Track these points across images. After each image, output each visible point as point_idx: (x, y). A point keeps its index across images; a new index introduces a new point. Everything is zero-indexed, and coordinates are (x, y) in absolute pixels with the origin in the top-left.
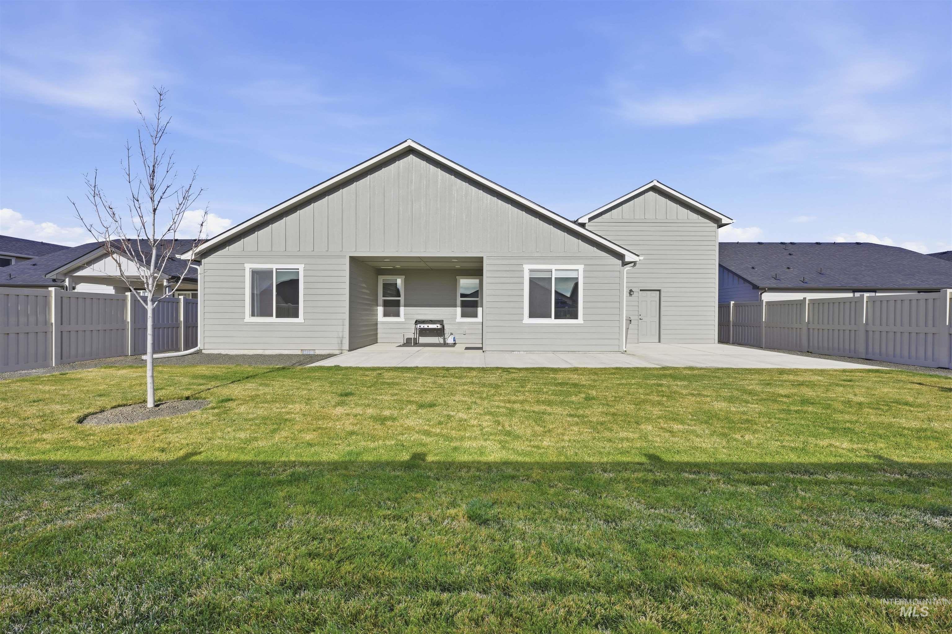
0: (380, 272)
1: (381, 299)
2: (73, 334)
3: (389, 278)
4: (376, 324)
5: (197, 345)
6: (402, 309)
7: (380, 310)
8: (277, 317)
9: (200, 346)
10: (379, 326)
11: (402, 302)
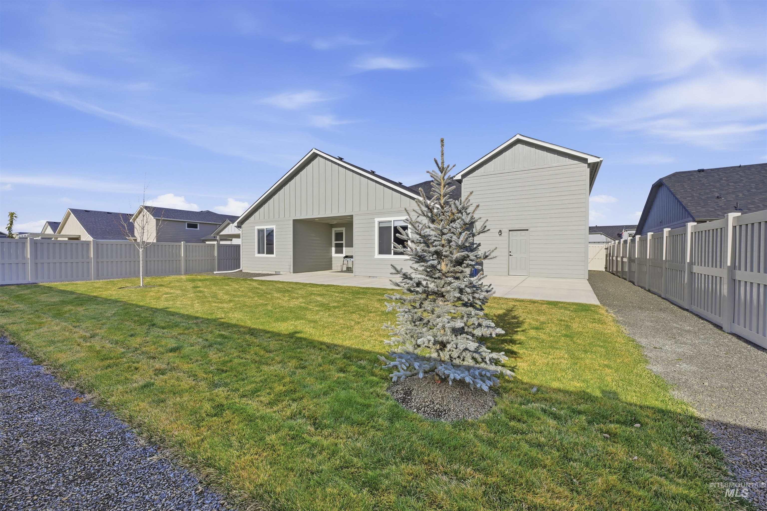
0: (332, 226)
1: (334, 242)
2: (152, 262)
3: (339, 229)
4: (331, 258)
5: (239, 268)
6: (344, 248)
7: (333, 249)
8: (267, 254)
9: (241, 268)
10: (333, 260)
11: (344, 245)
